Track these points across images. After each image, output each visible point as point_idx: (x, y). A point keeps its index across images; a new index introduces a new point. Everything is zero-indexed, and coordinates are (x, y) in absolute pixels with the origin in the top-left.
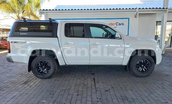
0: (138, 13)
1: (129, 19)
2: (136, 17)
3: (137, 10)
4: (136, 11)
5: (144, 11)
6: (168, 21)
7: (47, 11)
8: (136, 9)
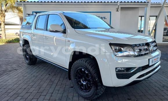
0: (120, 6)
1: (110, 12)
2: (117, 11)
3: (119, 4)
4: (117, 5)
5: (126, 5)
6: (150, 16)
7: (24, 3)
8: (117, 2)
